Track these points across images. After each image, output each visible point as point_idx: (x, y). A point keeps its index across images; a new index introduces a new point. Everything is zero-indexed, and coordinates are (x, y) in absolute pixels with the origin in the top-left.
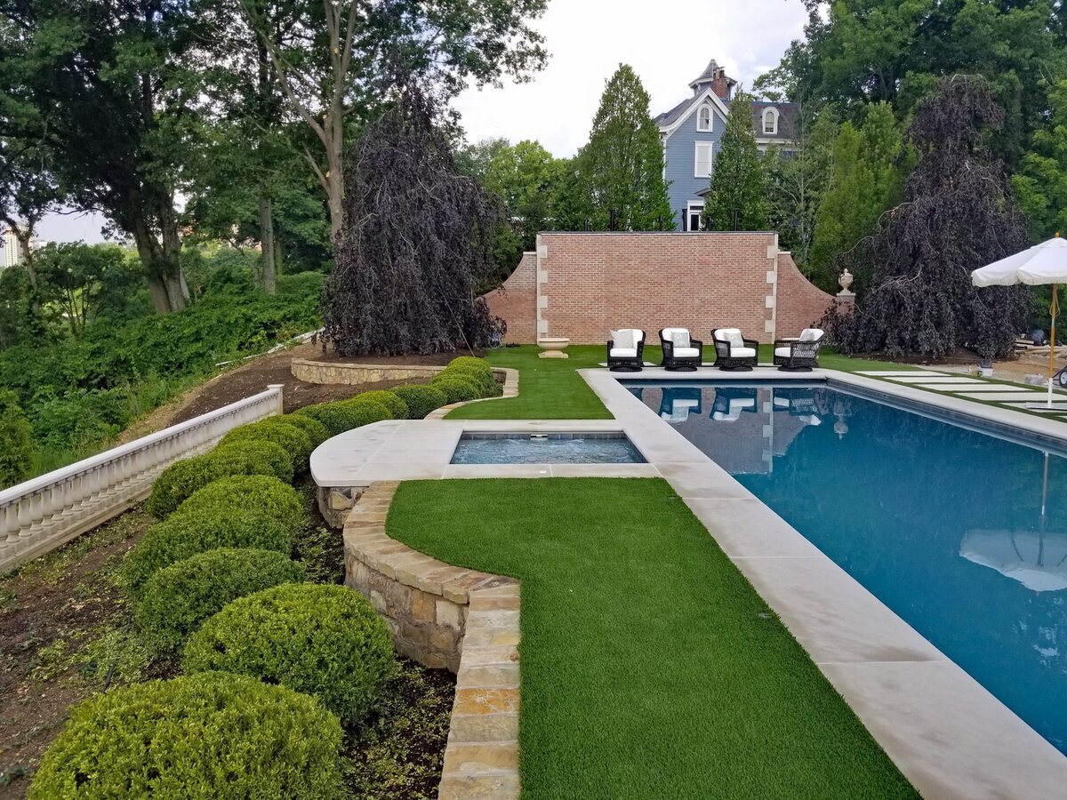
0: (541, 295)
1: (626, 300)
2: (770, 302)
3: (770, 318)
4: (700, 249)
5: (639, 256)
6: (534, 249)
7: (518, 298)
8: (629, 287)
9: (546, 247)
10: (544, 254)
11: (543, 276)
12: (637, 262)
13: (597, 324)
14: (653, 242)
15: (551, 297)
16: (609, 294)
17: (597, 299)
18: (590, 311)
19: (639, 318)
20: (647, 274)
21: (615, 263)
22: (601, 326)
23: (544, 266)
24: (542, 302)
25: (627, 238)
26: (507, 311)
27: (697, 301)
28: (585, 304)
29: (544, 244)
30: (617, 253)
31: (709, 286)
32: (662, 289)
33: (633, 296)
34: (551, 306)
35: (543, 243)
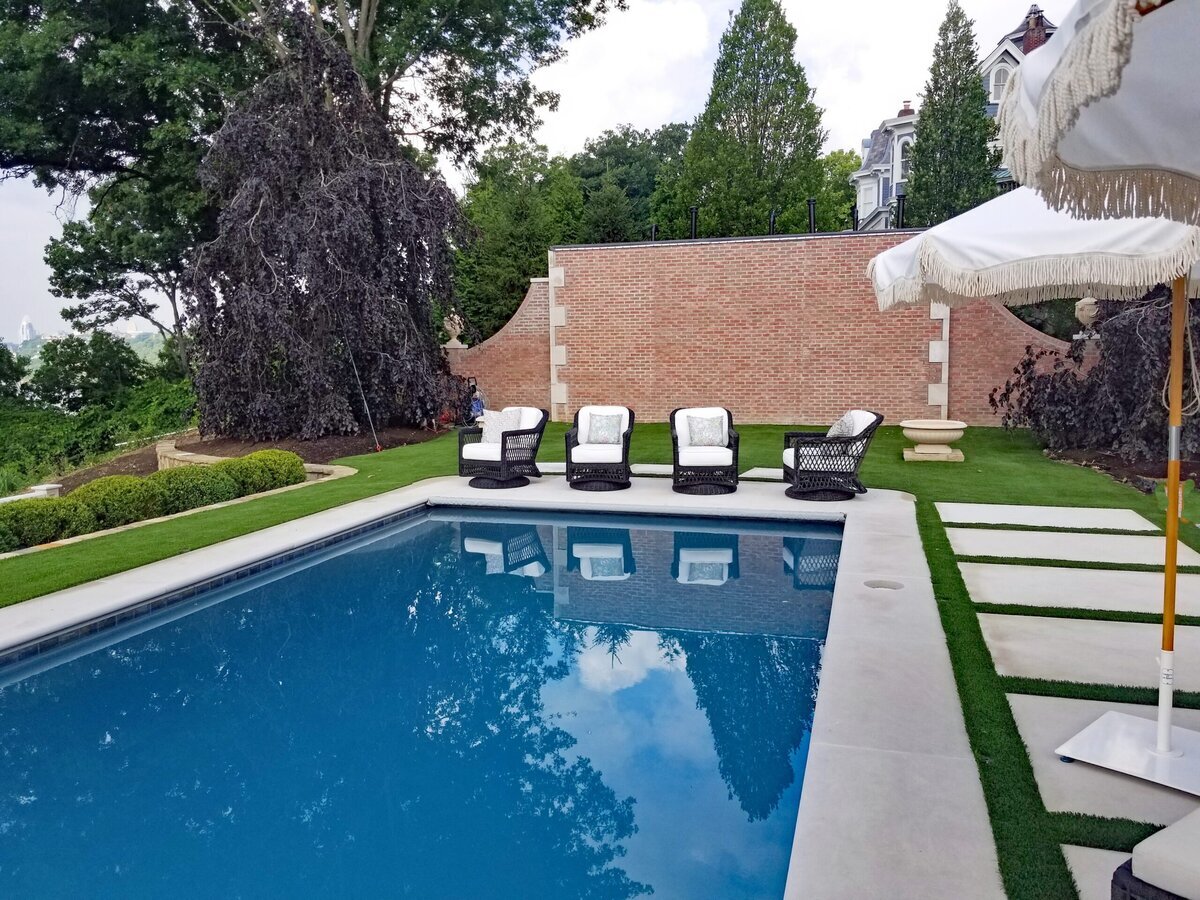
0: (557, 344)
1: (686, 351)
2: (938, 351)
3: (938, 380)
4: (809, 263)
5: (708, 278)
6: (546, 274)
7: (525, 350)
8: (691, 329)
9: (562, 268)
10: (559, 280)
11: (558, 316)
12: (704, 289)
13: (642, 390)
14: (730, 255)
15: (571, 348)
16: (660, 341)
17: (640, 350)
18: (630, 369)
19: (708, 380)
20: (720, 307)
21: (668, 290)
22: (647, 393)
23: (560, 299)
24: (559, 355)
25: (687, 250)
26: (510, 369)
27: (806, 352)
28: (623, 357)
29: (561, 265)
30: (672, 276)
31: (826, 326)
32: (746, 332)
33: (698, 344)
34: (572, 362)
35: (558, 264)
